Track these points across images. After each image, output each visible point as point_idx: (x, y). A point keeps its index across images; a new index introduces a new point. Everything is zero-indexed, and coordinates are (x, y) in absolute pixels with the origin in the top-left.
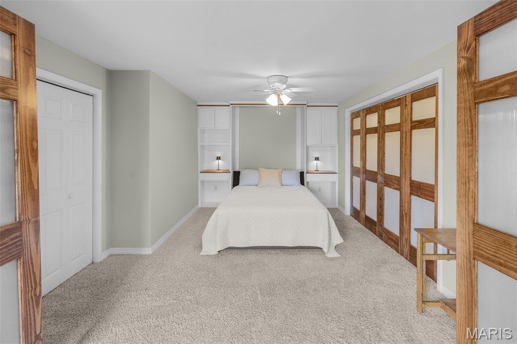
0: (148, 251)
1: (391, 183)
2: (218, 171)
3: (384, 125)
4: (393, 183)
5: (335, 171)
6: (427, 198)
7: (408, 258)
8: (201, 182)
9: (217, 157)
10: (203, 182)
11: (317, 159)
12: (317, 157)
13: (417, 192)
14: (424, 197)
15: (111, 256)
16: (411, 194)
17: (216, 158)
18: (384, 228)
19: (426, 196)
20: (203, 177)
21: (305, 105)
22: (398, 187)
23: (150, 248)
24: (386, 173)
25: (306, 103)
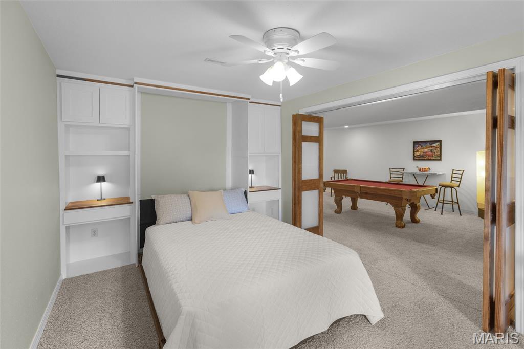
8: (67, 227)
9: (98, 177)
10: (69, 228)
11: (252, 172)
12: (252, 169)
17: (95, 179)
25: (250, 98)
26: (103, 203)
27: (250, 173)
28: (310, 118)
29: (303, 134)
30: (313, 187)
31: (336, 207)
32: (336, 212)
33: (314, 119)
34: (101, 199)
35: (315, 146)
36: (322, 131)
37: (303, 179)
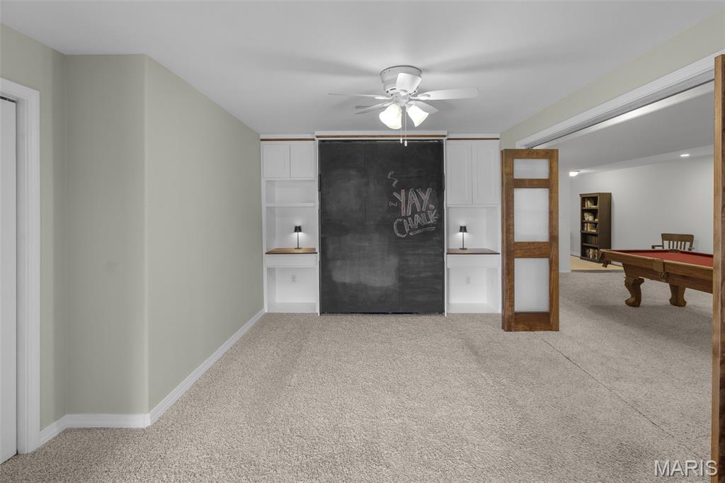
0: (142, 420)
2: (297, 251)
5: (495, 251)
8: (269, 269)
9: (296, 227)
10: (271, 270)
11: (463, 229)
12: (463, 225)
15: (67, 431)
17: (294, 229)
20: (269, 261)
21: (444, 136)
23: (148, 415)
25: (446, 134)
26: (300, 251)
27: (461, 231)
28: (530, 153)
29: (516, 176)
30: (538, 253)
31: (629, 295)
32: (628, 303)
33: (537, 153)
34: (298, 248)
35: (541, 195)
36: (554, 170)
37: (516, 240)
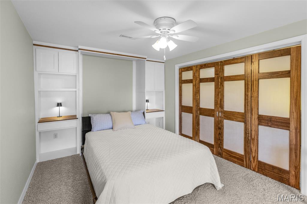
1: (233, 117)
2: (58, 119)
3: (224, 76)
4: (237, 117)
5: (162, 110)
6: (280, 127)
7: (257, 170)
9: (58, 104)
10: (41, 133)
12: (147, 99)
13: (268, 123)
14: (276, 127)
16: (259, 124)
17: (56, 105)
18: (225, 149)
19: (279, 126)
21: (146, 59)
22: (243, 120)
24: (225, 110)
25: (146, 57)
26: (61, 119)
27: (146, 102)
34: (60, 116)
